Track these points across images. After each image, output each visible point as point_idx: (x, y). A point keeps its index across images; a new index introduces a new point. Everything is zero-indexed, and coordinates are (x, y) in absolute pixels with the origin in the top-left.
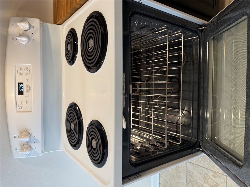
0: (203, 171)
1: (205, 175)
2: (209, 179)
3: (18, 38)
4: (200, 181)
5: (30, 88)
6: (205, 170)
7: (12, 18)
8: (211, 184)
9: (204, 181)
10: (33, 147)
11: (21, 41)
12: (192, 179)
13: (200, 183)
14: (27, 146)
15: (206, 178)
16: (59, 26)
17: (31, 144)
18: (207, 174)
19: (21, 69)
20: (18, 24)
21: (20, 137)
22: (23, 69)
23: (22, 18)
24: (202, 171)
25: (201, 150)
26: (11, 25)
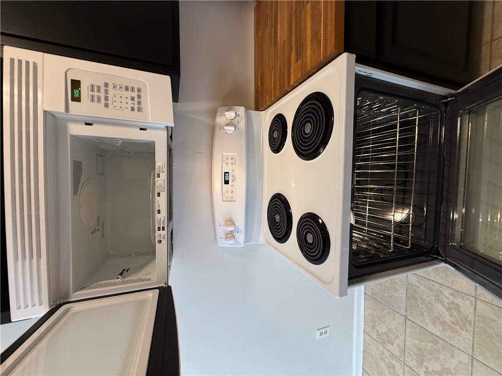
0: (434, 286)
1: (438, 292)
2: (445, 299)
3: (225, 128)
4: (428, 299)
5: (235, 178)
6: (437, 286)
7: (219, 108)
8: (447, 305)
9: (436, 299)
10: (237, 237)
11: (228, 130)
12: (415, 295)
13: (428, 301)
14: (231, 235)
15: (438, 297)
16: (262, 112)
17: (234, 234)
18: (441, 292)
19: (227, 159)
20: (226, 113)
21: (226, 225)
22: (229, 159)
23: (228, 108)
24: (432, 286)
25: (440, 259)
26: (218, 115)
